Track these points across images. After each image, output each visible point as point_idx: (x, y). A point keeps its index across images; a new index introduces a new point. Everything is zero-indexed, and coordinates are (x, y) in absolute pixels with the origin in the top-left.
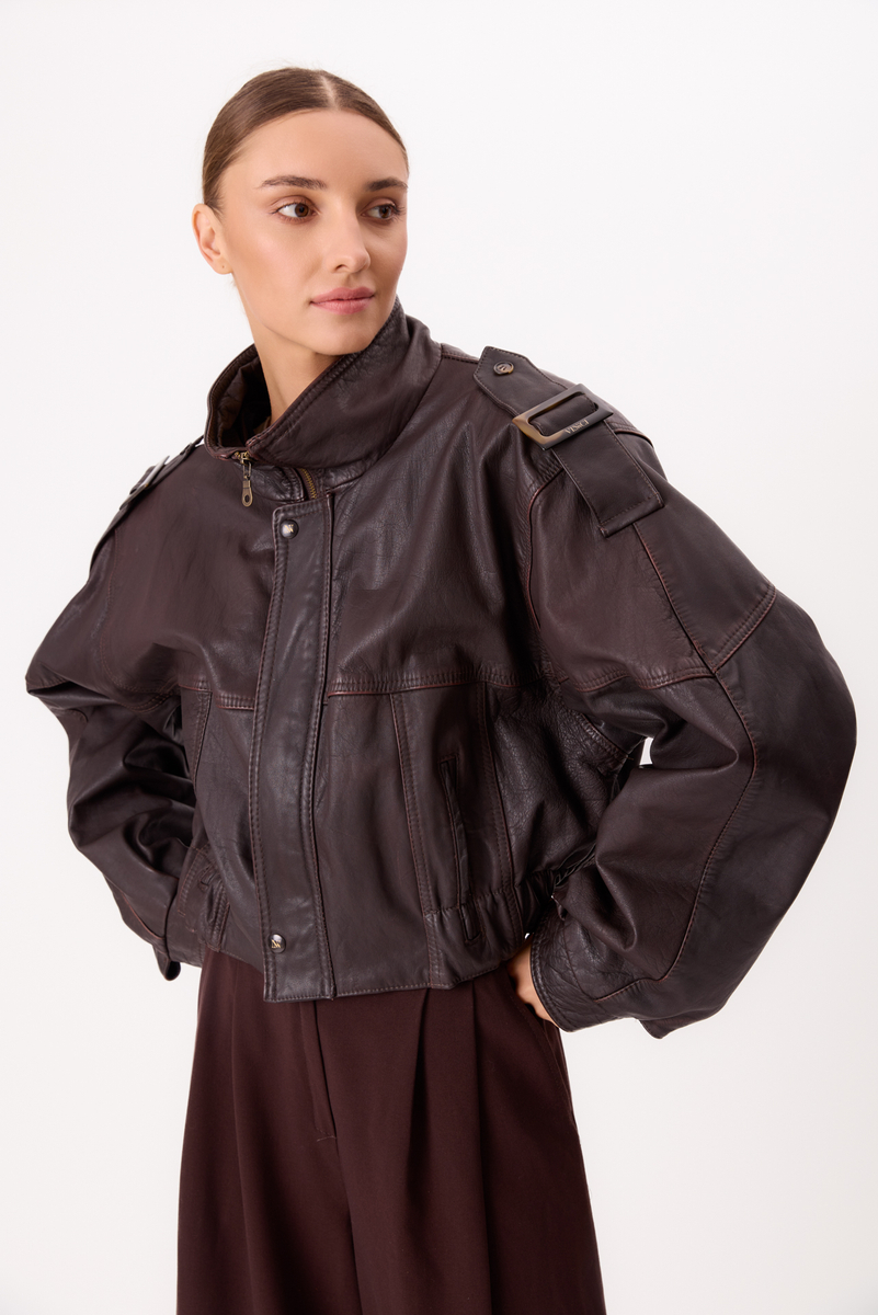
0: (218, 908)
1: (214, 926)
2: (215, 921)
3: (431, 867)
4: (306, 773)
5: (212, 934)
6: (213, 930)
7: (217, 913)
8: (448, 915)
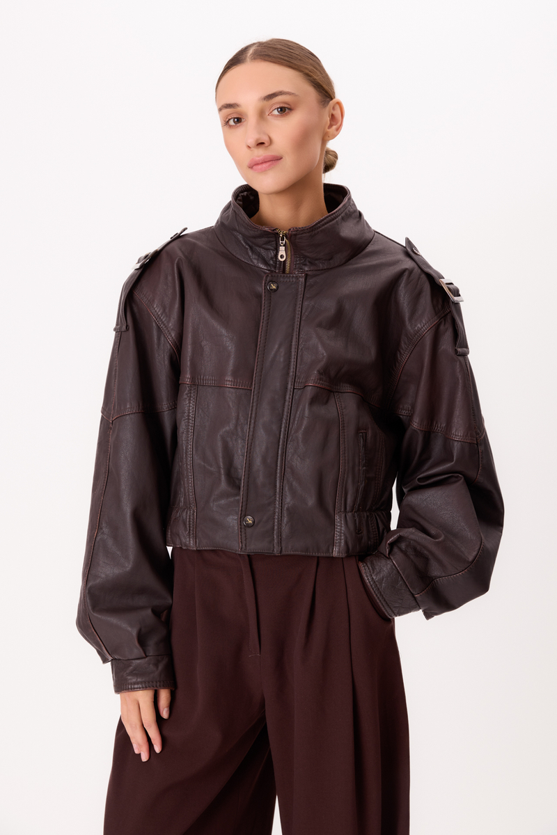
0: (190, 524)
1: (190, 535)
2: (189, 532)
3: (346, 488)
4: (283, 426)
5: (190, 540)
6: (190, 538)
7: (190, 527)
8: (349, 515)
